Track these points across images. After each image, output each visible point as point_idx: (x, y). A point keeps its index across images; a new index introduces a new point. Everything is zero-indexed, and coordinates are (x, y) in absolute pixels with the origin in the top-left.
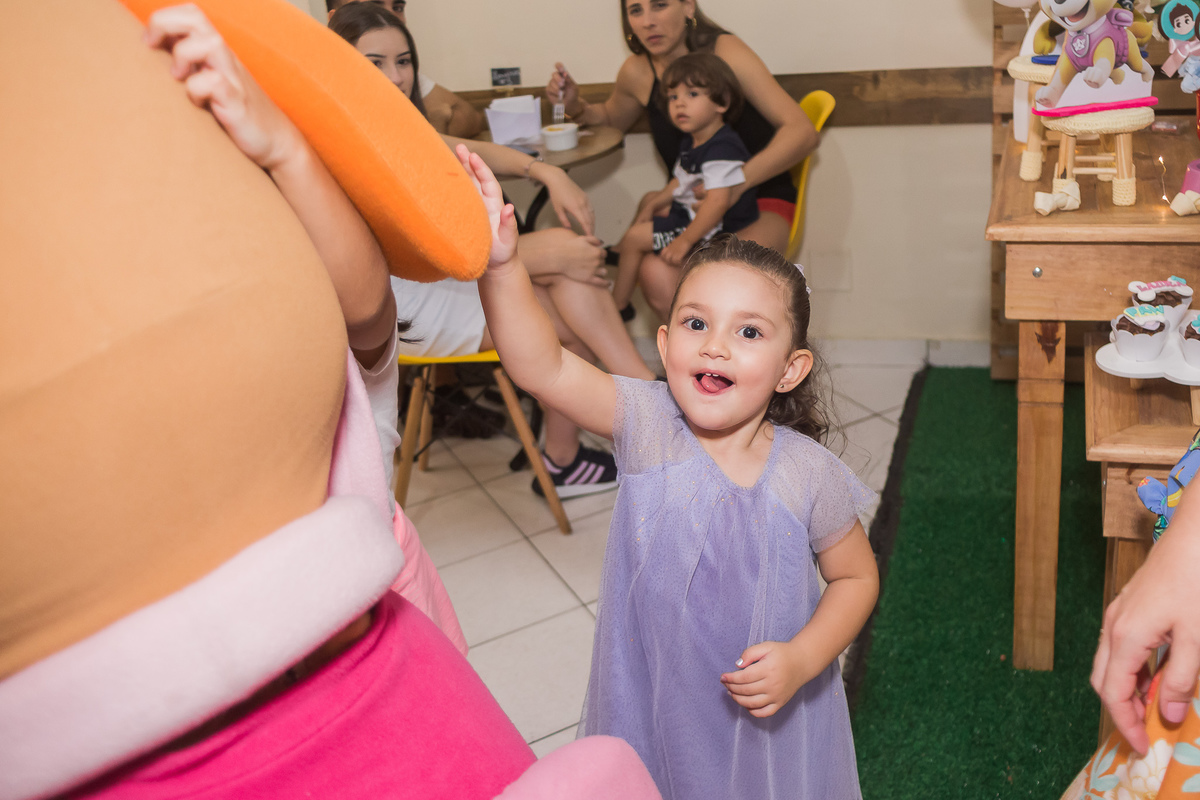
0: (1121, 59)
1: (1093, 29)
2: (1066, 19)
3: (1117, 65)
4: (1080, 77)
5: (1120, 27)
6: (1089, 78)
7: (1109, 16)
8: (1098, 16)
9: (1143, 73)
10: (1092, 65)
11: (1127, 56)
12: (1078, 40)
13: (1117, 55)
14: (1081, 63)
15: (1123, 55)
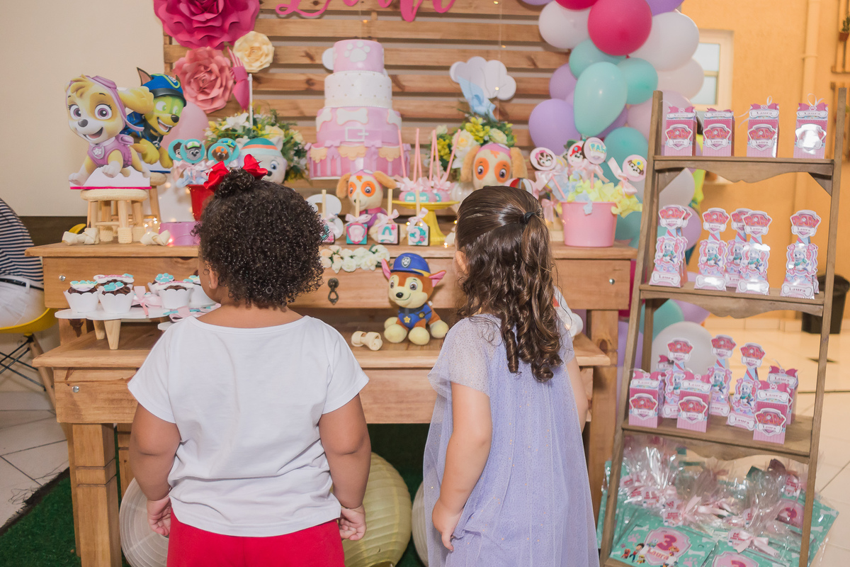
0: (127, 163)
1: (106, 144)
2: (87, 136)
3: (124, 166)
4: (99, 170)
5: (125, 145)
6: (106, 171)
7: (117, 138)
8: (110, 137)
9: (143, 173)
10: (107, 164)
11: (131, 162)
13: (124, 160)
14: (99, 163)
15: (128, 161)
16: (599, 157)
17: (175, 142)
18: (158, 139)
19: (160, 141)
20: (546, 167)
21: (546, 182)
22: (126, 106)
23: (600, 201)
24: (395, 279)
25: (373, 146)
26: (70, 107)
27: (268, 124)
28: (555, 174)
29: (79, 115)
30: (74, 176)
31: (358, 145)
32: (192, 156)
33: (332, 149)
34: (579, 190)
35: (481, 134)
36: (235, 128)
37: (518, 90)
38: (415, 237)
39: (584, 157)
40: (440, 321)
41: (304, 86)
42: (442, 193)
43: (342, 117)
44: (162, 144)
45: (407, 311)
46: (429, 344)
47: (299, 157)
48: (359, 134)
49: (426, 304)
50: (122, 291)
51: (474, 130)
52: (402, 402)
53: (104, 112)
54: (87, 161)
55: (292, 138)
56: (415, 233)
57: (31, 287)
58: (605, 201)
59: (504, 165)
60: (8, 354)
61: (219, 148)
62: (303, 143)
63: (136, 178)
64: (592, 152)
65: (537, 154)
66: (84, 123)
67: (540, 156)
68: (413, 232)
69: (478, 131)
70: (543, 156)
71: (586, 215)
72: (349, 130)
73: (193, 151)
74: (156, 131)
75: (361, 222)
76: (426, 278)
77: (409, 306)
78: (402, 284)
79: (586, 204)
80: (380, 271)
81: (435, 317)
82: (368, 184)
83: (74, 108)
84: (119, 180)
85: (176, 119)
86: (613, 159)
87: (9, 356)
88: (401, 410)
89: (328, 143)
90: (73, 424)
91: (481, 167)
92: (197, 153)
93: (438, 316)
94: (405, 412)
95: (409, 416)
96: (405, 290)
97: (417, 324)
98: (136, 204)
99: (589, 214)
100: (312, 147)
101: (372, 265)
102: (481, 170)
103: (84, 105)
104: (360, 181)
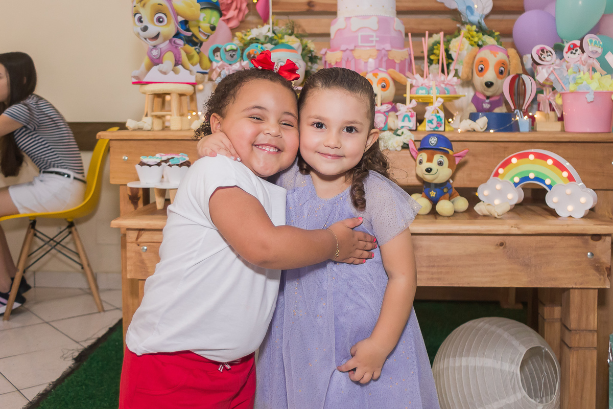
0: (177, 62)
1: (162, 46)
2: (147, 39)
3: (176, 64)
4: (155, 68)
5: (176, 47)
6: (161, 69)
7: (170, 41)
8: (165, 40)
9: (190, 71)
10: (162, 63)
11: (181, 61)
12: (154, 50)
13: (176, 60)
14: (156, 62)
15: (179, 61)
16: (597, 52)
17: (214, 47)
18: (199, 45)
19: (200, 46)
20: (547, 61)
21: (546, 76)
22: (178, 14)
23: (600, 90)
24: (424, 156)
25: (384, 49)
26: (135, 15)
27: (286, 34)
28: (556, 67)
29: (141, 22)
30: (137, 73)
31: (368, 48)
32: (230, 57)
33: (348, 52)
34: (579, 81)
35: (476, 39)
36: (258, 38)
37: (494, 7)
38: (432, 123)
39: (583, 51)
40: (459, 197)
41: (305, 8)
42: (449, 88)
43: (355, 25)
44: (202, 49)
45: (433, 186)
46: (453, 216)
47: (312, 63)
48: (371, 39)
49: (448, 181)
50: (185, 164)
51: (469, 36)
52: (433, 266)
53: (161, 20)
54: (146, 60)
55: (306, 46)
56: (432, 120)
57: (75, 178)
58: (605, 90)
59: (503, 64)
60: (51, 237)
61: (253, 51)
62: (315, 51)
63: (185, 75)
64: (590, 47)
65: (538, 51)
66: (145, 29)
67: (540, 52)
68: (430, 119)
69: (473, 37)
70: (544, 52)
71: (589, 103)
72: (362, 36)
73: (231, 53)
74: (197, 38)
75: (382, 111)
76: (451, 155)
77: (436, 181)
78: (430, 160)
79: (589, 93)
80: (406, 152)
81: (455, 193)
82: (384, 80)
83: (138, 16)
84: (171, 76)
85: (213, 28)
86: (610, 52)
87: (52, 239)
88: (433, 274)
89: (343, 47)
90: (139, 280)
91: (482, 66)
92: (234, 55)
93: (457, 193)
94: (436, 276)
95: (439, 279)
96: (434, 165)
97: (442, 197)
98: (183, 98)
99: (591, 102)
100: (328, 52)
101: (399, 145)
102: (482, 68)
103: (145, 13)
104: (376, 77)
